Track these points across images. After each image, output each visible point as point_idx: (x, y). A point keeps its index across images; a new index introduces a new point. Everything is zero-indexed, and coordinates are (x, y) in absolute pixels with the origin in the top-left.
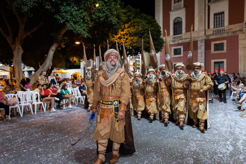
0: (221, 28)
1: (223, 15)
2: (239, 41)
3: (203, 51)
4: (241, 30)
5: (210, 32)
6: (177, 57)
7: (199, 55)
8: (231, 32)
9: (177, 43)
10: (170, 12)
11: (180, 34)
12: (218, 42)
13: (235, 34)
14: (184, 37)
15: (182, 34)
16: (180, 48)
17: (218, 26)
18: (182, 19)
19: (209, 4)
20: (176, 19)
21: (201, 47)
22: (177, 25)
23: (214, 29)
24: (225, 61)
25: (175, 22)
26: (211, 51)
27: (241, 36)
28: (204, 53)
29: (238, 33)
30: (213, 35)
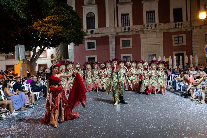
0: (128, 27)
1: (128, 16)
2: (141, 39)
3: (114, 46)
4: (142, 31)
5: (119, 30)
6: (91, 51)
7: (110, 50)
8: (135, 32)
9: (91, 37)
10: (83, 6)
11: (93, 29)
12: (125, 39)
13: (138, 33)
14: (96, 32)
15: (95, 28)
16: (94, 42)
17: (125, 25)
18: (94, 14)
19: (117, 5)
20: (88, 13)
21: (112, 42)
22: (90, 20)
23: (122, 27)
24: (131, 55)
25: (88, 16)
26: (120, 46)
27: (142, 35)
28: (115, 48)
29: (140, 32)
30: (121, 32)
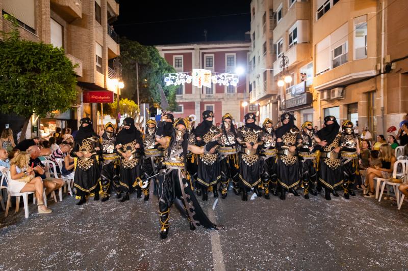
0: (211, 94)
2: (222, 106)
4: (223, 98)
5: (203, 97)
8: (217, 99)
9: (178, 102)
12: (209, 105)
13: (219, 101)
14: (184, 97)
15: (182, 94)
16: (182, 106)
17: (209, 92)
21: (198, 107)
23: (207, 95)
27: (223, 103)
29: (221, 99)
30: (206, 99)
